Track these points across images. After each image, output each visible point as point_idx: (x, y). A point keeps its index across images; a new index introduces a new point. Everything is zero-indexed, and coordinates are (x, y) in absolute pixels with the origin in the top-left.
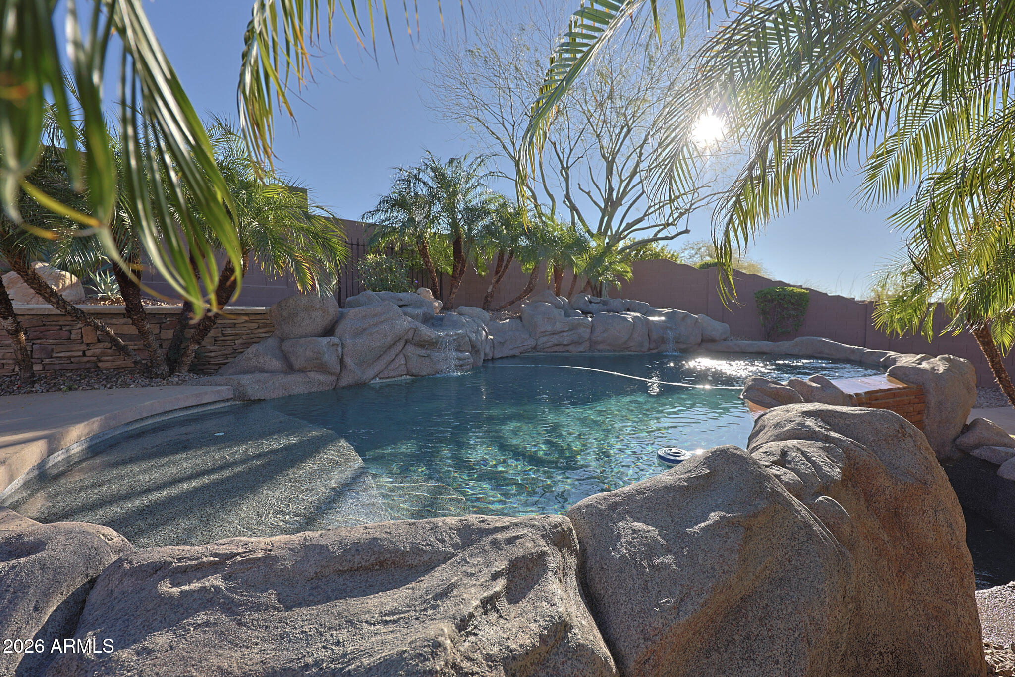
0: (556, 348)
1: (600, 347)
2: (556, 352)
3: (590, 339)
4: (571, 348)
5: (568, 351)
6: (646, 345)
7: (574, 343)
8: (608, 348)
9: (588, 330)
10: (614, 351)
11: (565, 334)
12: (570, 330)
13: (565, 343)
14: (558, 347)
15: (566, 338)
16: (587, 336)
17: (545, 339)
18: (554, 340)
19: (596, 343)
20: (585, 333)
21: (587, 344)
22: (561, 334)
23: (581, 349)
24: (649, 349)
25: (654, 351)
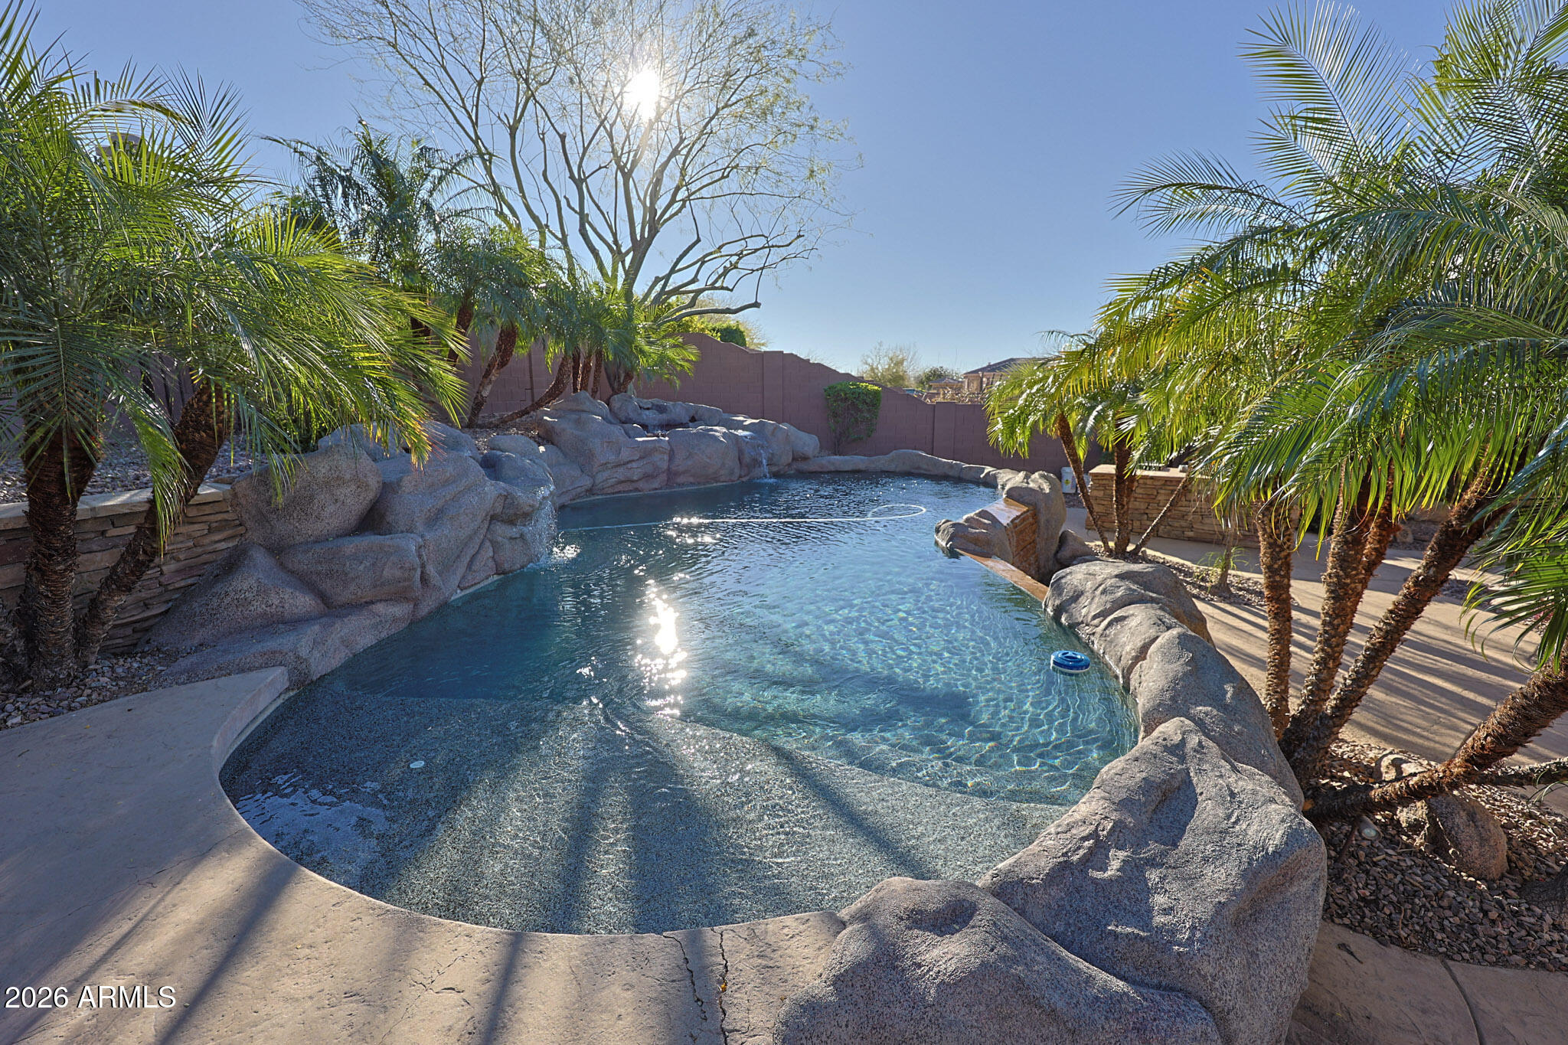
0: (620, 488)
1: (680, 480)
2: (619, 492)
3: (669, 469)
4: (641, 485)
5: (637, 490)
6: (737, 471)
7: (647, 477)
8: (691, 480)
9: (666, 457)
10: (699, 483)
11: (634, 465)
12: (641, 458)
13: (635, 478)
14: (623, 485)
15: (636, 471)
16: (665, 466)
17: (606, 474)
18: (621, 474)
19: (677, 474)
20: (661, 461)
21: (664, 477)
22: (629, 466)
23: (656, 485)
24: (740, 477)
25: (744, 479)
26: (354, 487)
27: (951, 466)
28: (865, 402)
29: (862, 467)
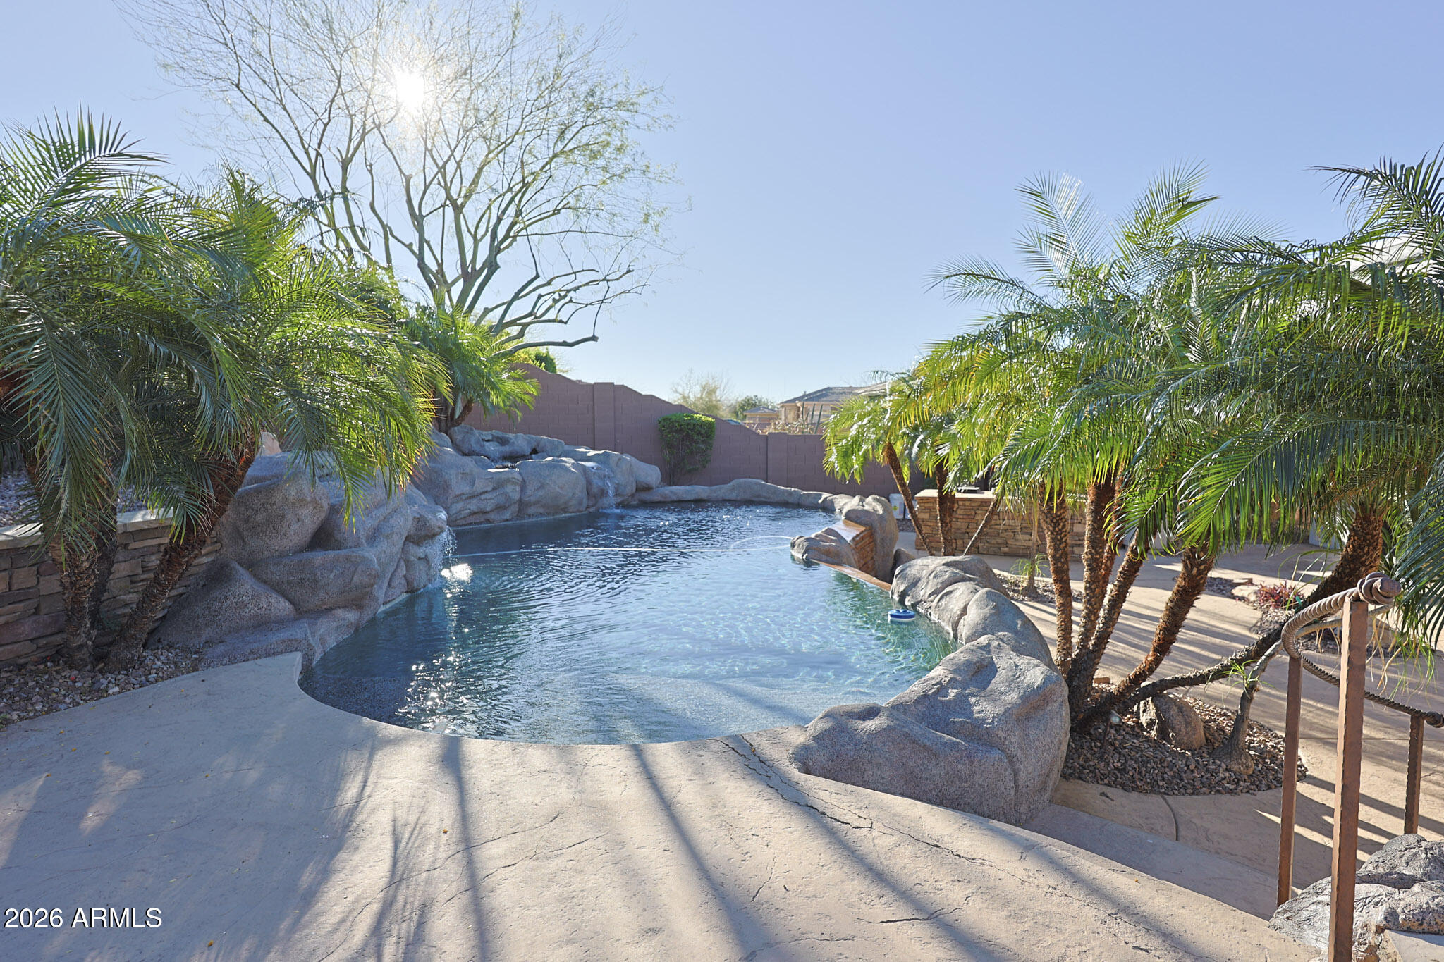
0: (472, 519)
1: (531, 510)
2: (471, 524)
3: (520, 501)
4: (492, 516)
5: (488, 521)
6: (585, 501)
7: (500, 508)
8: (541, 510)
9: (518, 488)
10: (548, 514)
11: (487, 496)
12: (494, 489)
13: (488, 509)
14: (477, 516)
15: (489, 501)
16: (516, 496)
17: (460, 506)
18: (474, 505)
19: (529, 505)
20: (513, 492)
21: (515, 508)
22: (483, 497)
23: (507, 516)
24: (588, 507)
25: (591, 510)
26: (311, 508)
27: (790, 493)
28: (699, 433)
29: (704, 496)
